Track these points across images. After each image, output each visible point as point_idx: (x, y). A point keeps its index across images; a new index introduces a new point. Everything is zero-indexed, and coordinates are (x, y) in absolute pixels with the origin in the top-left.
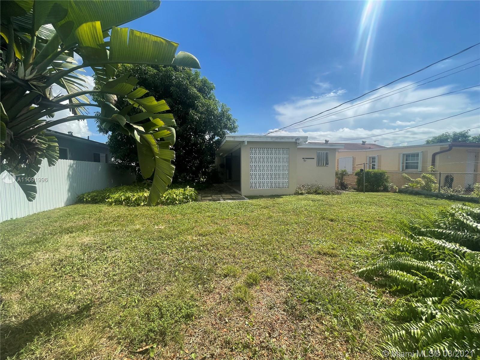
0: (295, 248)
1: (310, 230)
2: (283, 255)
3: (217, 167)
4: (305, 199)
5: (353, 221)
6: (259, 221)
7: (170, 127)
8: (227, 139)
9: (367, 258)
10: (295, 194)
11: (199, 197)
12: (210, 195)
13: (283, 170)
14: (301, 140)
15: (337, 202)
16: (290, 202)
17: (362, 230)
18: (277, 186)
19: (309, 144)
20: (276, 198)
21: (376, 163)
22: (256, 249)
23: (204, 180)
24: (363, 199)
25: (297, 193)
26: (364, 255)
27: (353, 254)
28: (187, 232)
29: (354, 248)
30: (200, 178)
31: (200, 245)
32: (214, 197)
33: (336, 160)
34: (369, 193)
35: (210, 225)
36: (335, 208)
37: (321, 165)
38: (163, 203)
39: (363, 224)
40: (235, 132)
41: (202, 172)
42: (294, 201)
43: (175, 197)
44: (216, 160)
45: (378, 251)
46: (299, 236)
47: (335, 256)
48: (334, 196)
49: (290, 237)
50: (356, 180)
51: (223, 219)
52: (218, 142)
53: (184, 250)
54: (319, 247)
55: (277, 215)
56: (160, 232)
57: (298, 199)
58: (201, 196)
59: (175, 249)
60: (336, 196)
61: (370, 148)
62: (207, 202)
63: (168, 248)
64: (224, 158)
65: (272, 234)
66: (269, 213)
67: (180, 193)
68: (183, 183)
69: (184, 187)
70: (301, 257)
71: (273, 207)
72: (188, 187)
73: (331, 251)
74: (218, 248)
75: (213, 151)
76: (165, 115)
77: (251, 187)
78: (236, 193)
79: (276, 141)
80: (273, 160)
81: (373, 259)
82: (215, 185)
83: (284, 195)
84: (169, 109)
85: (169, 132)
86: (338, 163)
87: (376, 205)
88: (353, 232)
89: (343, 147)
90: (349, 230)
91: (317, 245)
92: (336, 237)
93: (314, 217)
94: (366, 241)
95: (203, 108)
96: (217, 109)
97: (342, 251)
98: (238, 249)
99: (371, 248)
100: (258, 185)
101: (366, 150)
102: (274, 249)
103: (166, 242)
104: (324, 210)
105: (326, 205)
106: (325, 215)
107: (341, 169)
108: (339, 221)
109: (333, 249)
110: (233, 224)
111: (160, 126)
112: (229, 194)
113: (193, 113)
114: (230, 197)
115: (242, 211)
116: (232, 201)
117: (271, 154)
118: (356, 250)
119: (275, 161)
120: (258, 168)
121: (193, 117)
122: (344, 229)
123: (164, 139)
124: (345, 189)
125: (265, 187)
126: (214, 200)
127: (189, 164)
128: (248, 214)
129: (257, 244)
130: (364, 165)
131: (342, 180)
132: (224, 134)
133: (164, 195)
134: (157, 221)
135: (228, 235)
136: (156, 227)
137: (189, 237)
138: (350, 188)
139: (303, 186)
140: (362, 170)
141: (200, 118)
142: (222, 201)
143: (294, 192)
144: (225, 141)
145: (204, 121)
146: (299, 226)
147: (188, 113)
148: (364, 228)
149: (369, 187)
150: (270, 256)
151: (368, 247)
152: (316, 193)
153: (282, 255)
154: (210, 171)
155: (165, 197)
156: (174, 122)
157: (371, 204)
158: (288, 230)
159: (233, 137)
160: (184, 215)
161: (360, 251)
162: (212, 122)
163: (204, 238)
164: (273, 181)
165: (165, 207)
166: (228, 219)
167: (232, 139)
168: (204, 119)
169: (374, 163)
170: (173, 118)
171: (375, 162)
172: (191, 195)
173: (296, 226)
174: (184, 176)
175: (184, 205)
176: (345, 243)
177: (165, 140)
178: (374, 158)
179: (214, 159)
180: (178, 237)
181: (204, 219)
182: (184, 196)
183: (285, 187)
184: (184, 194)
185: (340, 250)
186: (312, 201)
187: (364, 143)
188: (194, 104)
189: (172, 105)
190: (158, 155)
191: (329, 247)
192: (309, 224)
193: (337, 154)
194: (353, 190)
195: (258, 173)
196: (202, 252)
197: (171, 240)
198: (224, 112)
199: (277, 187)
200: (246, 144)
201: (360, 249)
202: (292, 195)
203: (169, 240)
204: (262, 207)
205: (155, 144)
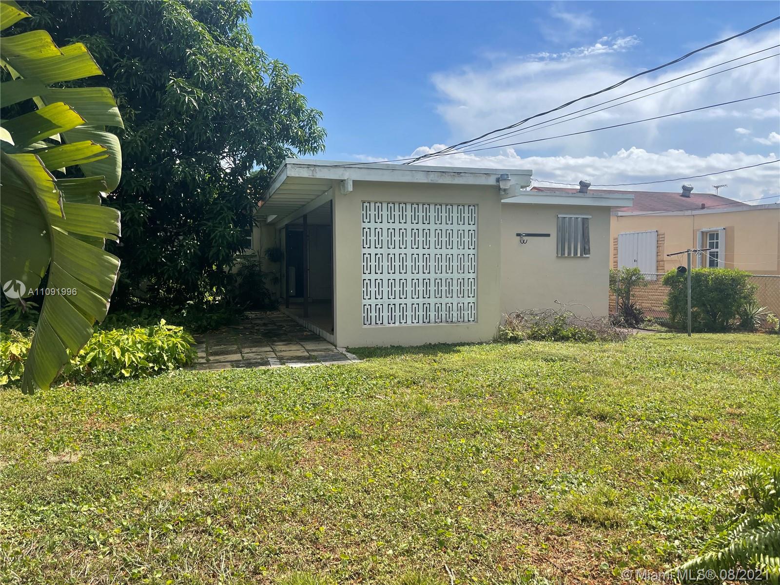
0: (500, 506)
1: (543, 447)
2: (465, 530)
3: (257, 259)
4: (524, 356)
5: (662, 419)
6: (391, 426)
7: (101, 130)
8: (292, 172)
9: (704, 528)
10: (495, 341)
11: (200, 355)
12: (235, 347)
13: (461, 268)
14: (513, 181)
15: (616, 363)
16: (482, 365)
17: (687, 444)
18: (444, 316)
19: (535, 192)
20: (440, 354)
21: (721, 250)
22: (384, 515)
23: (214, 300)
24: (686, 354)
25: (502, 339)
26: (696, 518)
27: (665, 518)
28: (160, 470)
29: (666, 499)
30: (202, 294)
31: (203, 512)
32: (250, 353)
33: (612, 241)
34: (703, 335)
35: (235, 445)
36: (611, 381)
37: (569, 254)
38: (76, 378)
39: (689, 427)
40: (314, 150)
41: (211, 274)
42: (494, 361)
43: (118, 355)
44: (256, 235)
45: (731, 504)
46: (509, 469)
47: (616, 525)
48: (606, 346)
49: (483, 472)
50: (666, 299)
51: (279, 424)
52: (263, 182)
53: (150, 532)
54: (569, 501)
55: (445, 404)
56: (66, 474)
57: (506, 356)
58: (206, 351)
59: (117, 531)
60: (612, 345)
61: (703, 207)
62: (227, 371)
63: (94, 526)
64: (280, 230)
65: (432, 464)
66: (420, 402)
67: (135, 343)
68: (145, 310)
69: (150, 321)
70: (518, 531)
71: (434, 380)
72: (163, 321)
73: (604, 509)
74: (262, 519)
75: (245, 208)
76: (86, 91)
77: (367, 320)
78: (316, 338)
79: (441, 181)
80: (432, 239)
81: (719, 529)
82: (251, 314)
83: (463, 344)
84: (99, 72)
85: (98, 148)
86: (616, 249)
87: (723, 369)
88: (662, 452)
89: (630, 204)
90: (651, 444)
91: (564, 492)
92: (617, 466)
93: (551, 409)
94: (698, 476)
95: (213, 73)
96: (259, 78)
97: (634, 508)
98: (327, 518)
99: (713, 497)
100: (385, 314)
101: (694, 212)
102: (437, 513)
103: (85, 508)
104: (581, 388)
105: (586, 371)
106: (582, 401)
107: (625, 265)
108: (623, 419)
109: (609, 504)
110: (310, 438)
111: (68, 127)
112: (297, 343)
113: (180, 87)
114: (299, 354)
115: (339, 395)
116: (308, 365)
117: (426, 220)
118: (672, 504)
119: (438, 243)
120: (385, 264)
121: (179, 100)
122: (637, 442)
123: (84, 169)
124: (637, 323)
125: (409, 321)
126: (249, 364)
127: (167, 250)
128: (357, 405)
129: (386, 497)
130: (689, 255)
131: (628, 299)
132: (281, 157)
133: (82, 352)
134: (54, 437)
135: (296, 472)
136: (52, 458)
137: (166, 486)
138: (649, 321)
139: (518, 316)
140: (682, 270)
141: (202, 102)
142: (275, 367)
143: (492, 333)
144: (283, 178)
145: (217, 113)
146: (510, 437)
147: (164, 86)
148: (693, 439)
149: (703, 319)
150: (426, 533)
151: (705, 495)
152: (557, 336)
153: (461, 528)
154: (235, 270)
155: (83, 358)
156: (115, 115)
157: (711, 366)
158: (478, 450)
159: (309, 166)
160: (150, 415)
161: (683, 508)
162: (243, 117)
163: (216, 487)
164: (432, 301)
165: (84, 388)
166: (295, 422)
167: (305, 173)
168: (215, 105)
169: (714, 250)
170: (112, 101)
171: (717, 247)
172: (173, 350)
173: (501, 436)
174: (151, 289)
175: (149, 380)
176: (643, 483)
177: (86, 173)
178: (714, 236)
179: (249, 233)
180: (129, 487)
181: (215, 425)
182: (148, 351)
183: (466, 319)
184: (149, 346)
185: (628, 507)
186: (546, 360)
187: (687, 191)
188: (184, 59)
189: (109, 57)
190: (58, 221)
191: (596, 500)
192: (536, 430)
193: (615, 224)
194: (659, 327)
195: (385, 277)
196: (210, 534)
197: (103, 500)
198: (280, 88)
199: (444, 319)
200: (350, 188)
201: (684, 501)
202: (488, 343)
203: (98, 499)
204: (399, 382)
205: (51, 185)
